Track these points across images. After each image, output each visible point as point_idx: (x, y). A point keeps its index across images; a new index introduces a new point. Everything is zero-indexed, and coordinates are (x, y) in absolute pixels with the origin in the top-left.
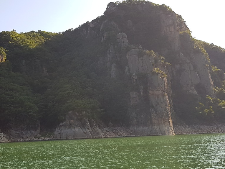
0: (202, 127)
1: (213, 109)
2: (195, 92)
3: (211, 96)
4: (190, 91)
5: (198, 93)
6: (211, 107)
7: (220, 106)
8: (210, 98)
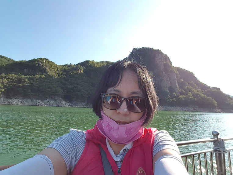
0: (168, 107)
1: (175, 99)
2: (168, 90)
3: (176, 93)
4: (165, 90)
5: (169, 91)
6: (174, 98)
7: (179, 98)
8: (175, 94)
